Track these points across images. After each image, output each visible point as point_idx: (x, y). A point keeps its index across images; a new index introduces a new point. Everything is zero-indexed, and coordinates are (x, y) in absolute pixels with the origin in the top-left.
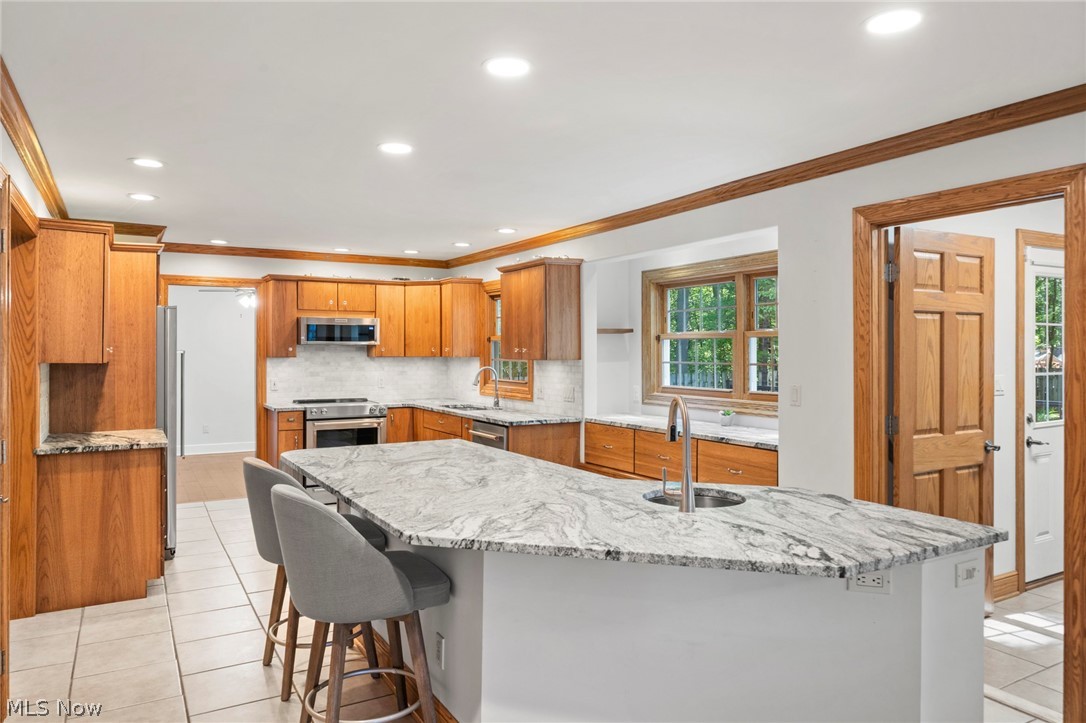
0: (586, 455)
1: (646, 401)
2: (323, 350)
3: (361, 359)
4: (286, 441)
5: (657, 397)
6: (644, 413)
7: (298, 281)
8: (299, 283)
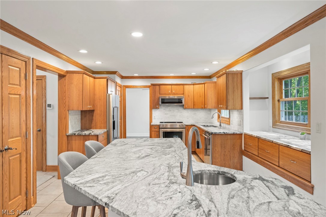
0: (244, 147)
1: (274, 127)
3: (181, 109)
4: (154, 134)
5: (278, 125)
8: (160, 86)
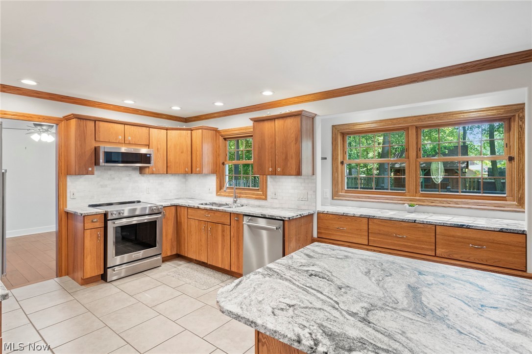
1: (335, 198)
2: (110, 170)
3: (136, 175)
4: (91, 237)
6: (332, 205)
7: (96, 120)
8: (97, 122)
